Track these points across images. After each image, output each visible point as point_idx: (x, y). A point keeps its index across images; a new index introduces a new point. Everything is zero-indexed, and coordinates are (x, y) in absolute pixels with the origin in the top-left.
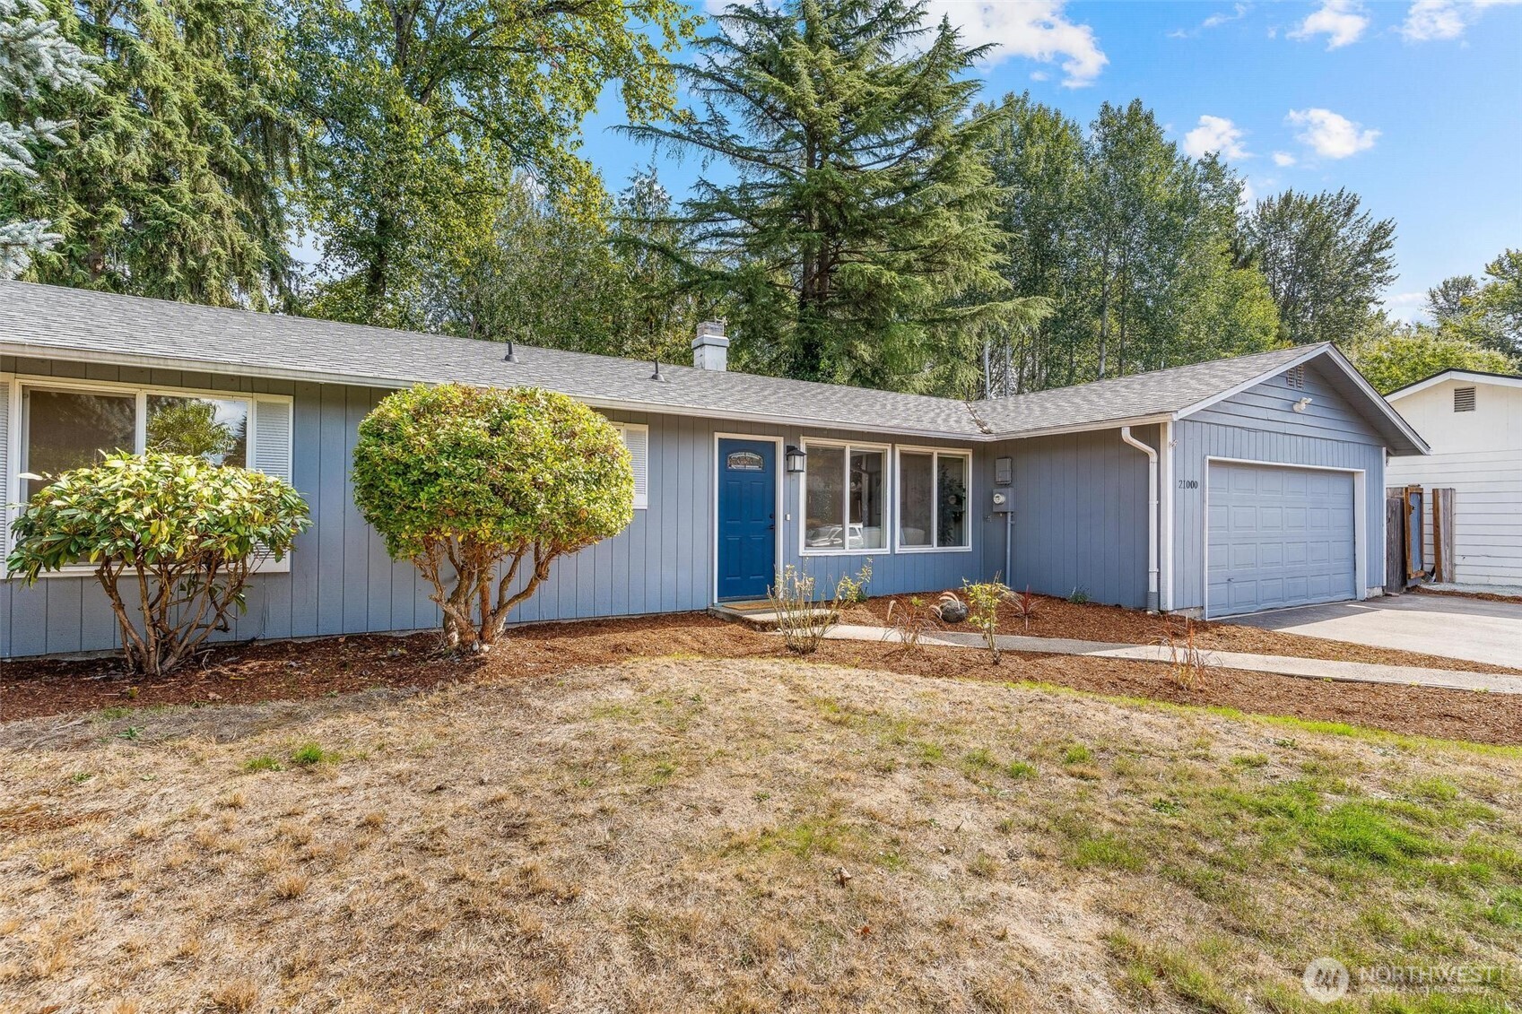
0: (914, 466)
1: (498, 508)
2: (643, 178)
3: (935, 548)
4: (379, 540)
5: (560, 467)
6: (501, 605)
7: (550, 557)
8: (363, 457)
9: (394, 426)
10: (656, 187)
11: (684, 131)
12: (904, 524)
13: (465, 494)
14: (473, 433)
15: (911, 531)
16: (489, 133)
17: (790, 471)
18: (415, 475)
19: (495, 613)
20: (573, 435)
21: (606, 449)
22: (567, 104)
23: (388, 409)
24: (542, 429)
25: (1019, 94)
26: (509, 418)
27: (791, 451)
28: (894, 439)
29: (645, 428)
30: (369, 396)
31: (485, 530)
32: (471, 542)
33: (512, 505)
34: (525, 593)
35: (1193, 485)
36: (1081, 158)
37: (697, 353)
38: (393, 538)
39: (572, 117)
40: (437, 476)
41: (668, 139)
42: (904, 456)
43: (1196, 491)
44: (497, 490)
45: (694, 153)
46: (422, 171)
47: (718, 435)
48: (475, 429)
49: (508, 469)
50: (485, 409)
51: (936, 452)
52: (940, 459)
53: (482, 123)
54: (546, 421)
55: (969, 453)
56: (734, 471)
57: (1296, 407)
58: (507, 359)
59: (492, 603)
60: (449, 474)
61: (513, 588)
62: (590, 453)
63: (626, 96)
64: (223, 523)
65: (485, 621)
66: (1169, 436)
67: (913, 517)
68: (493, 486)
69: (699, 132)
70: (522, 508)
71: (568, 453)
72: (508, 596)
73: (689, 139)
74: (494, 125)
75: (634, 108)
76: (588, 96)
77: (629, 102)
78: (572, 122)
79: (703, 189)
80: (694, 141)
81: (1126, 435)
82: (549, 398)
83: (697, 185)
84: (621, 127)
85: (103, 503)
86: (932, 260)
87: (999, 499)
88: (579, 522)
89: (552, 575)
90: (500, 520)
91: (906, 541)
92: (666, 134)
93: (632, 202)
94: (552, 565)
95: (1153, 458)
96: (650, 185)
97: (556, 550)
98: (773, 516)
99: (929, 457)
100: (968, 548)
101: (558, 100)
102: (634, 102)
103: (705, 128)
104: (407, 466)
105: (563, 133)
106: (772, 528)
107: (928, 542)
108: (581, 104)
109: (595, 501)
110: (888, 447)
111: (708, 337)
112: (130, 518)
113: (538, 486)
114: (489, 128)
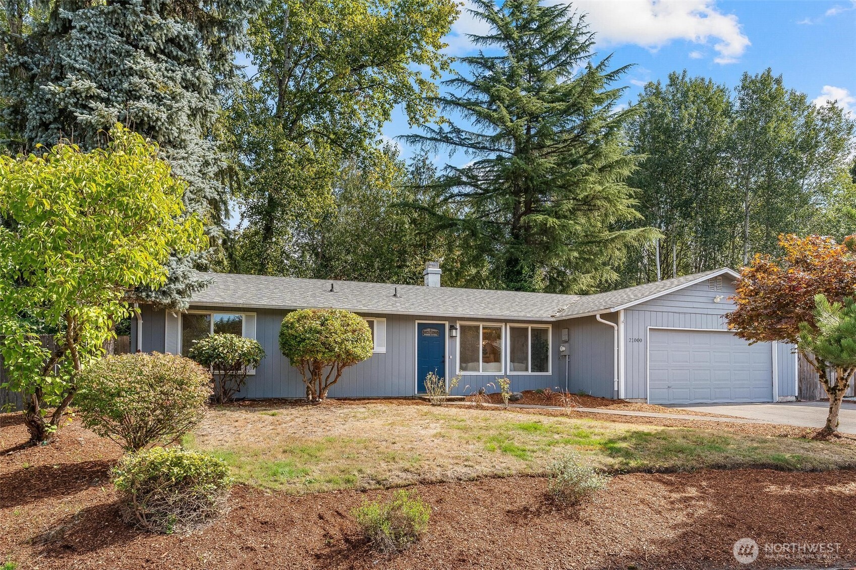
0: (518, 334)
1: (324, 350)
2: (419, 157)
3: (530, 373)
4: (286, 360)
5: (343, 336)
6: (326, 386)
7: (342, 367)
8: (282, 334)
9: (292, 324)
10: (427, 162)
11: (438, 137)
12: (512, 361)
13: (313, 345)
14: (316, 326)
15: (516, 364)
16: (329, 141)
17: (451, 337)
18: (298, 339)
19: (324, 389)
20: (348, 325)
21: (360, 329)
22: (373, 118)
23: (290, 317)
24: (337, 324)
25: (679, 73)
26: (327, 320)
27: (452, 328)
28: (506, 321)
29: (385, 319)
30: (283, 312)
31: (319, 357)
32: (315, 361)
33: (328, 348)
34: (335, 382)
35: (639, 340)
36: (726, 113)
37: (426, 277)
38: (292, 359)
39: (377, 125)
40: (305, 339)
41: (428, 142)
42: (511, 328)
43: (642, 344)
44: (324, 344)
45: (444, 147)
46: (293, 176)
47: (417, 322)
48: (316, 324)
49: (326, 337)
50: (319, 318)
51: (530, 326)
52: (533, 330)
53: (325, 135)
54: (339, 320)
55: (550, 326)
56: (425, 337)
57: (715, 301)
58: (331, 291)
59: (323, 385)
60: (309, 339)
61: (331, 380)
62: (354, 331)
63: (408, 111)
64: (244, 354)
65: (320, 391)
66: (622, 317)
67: (517, 357)
68: (322, 343)
69: (446, 137)
70: (331, 350)
71: (346, 332)
72: (328, 383)
73: (440, 140)
74: (332, 136)
75: (412, 118)
76: (386, 114)
77: (409, 115)
78: (377, 128)
79: (449, 170)
80: (444, 141)
81: (598, 318)
82: (340, 313)
83: (445, 168)
84: (402, 136)
85: (215, 349)
86: (588, 205)
87: (563, 349)
88: (350, 355)
89: (343, 374)
90: (324, 353)
91: (514, 369)
92: (427, 139)
93: (412, 173)
94: (344, 370)
95: (616, 328)
96: (424, 161)
97: (344, 365)
98: (444, 357)
99: (527, 329)
100: (550, 373)
101: (369, 116)
102: (412, 115)
103: (449, 135)
104: (296, 337)
105: (371, 136)
106: (444, 362)
107: (527, 370)
108: (381, 118)
109: (355, 347)
110: (503, 325)
111: (430, 269)
112: (223, 353)
113: (336, 343)
114: (329, 138)
